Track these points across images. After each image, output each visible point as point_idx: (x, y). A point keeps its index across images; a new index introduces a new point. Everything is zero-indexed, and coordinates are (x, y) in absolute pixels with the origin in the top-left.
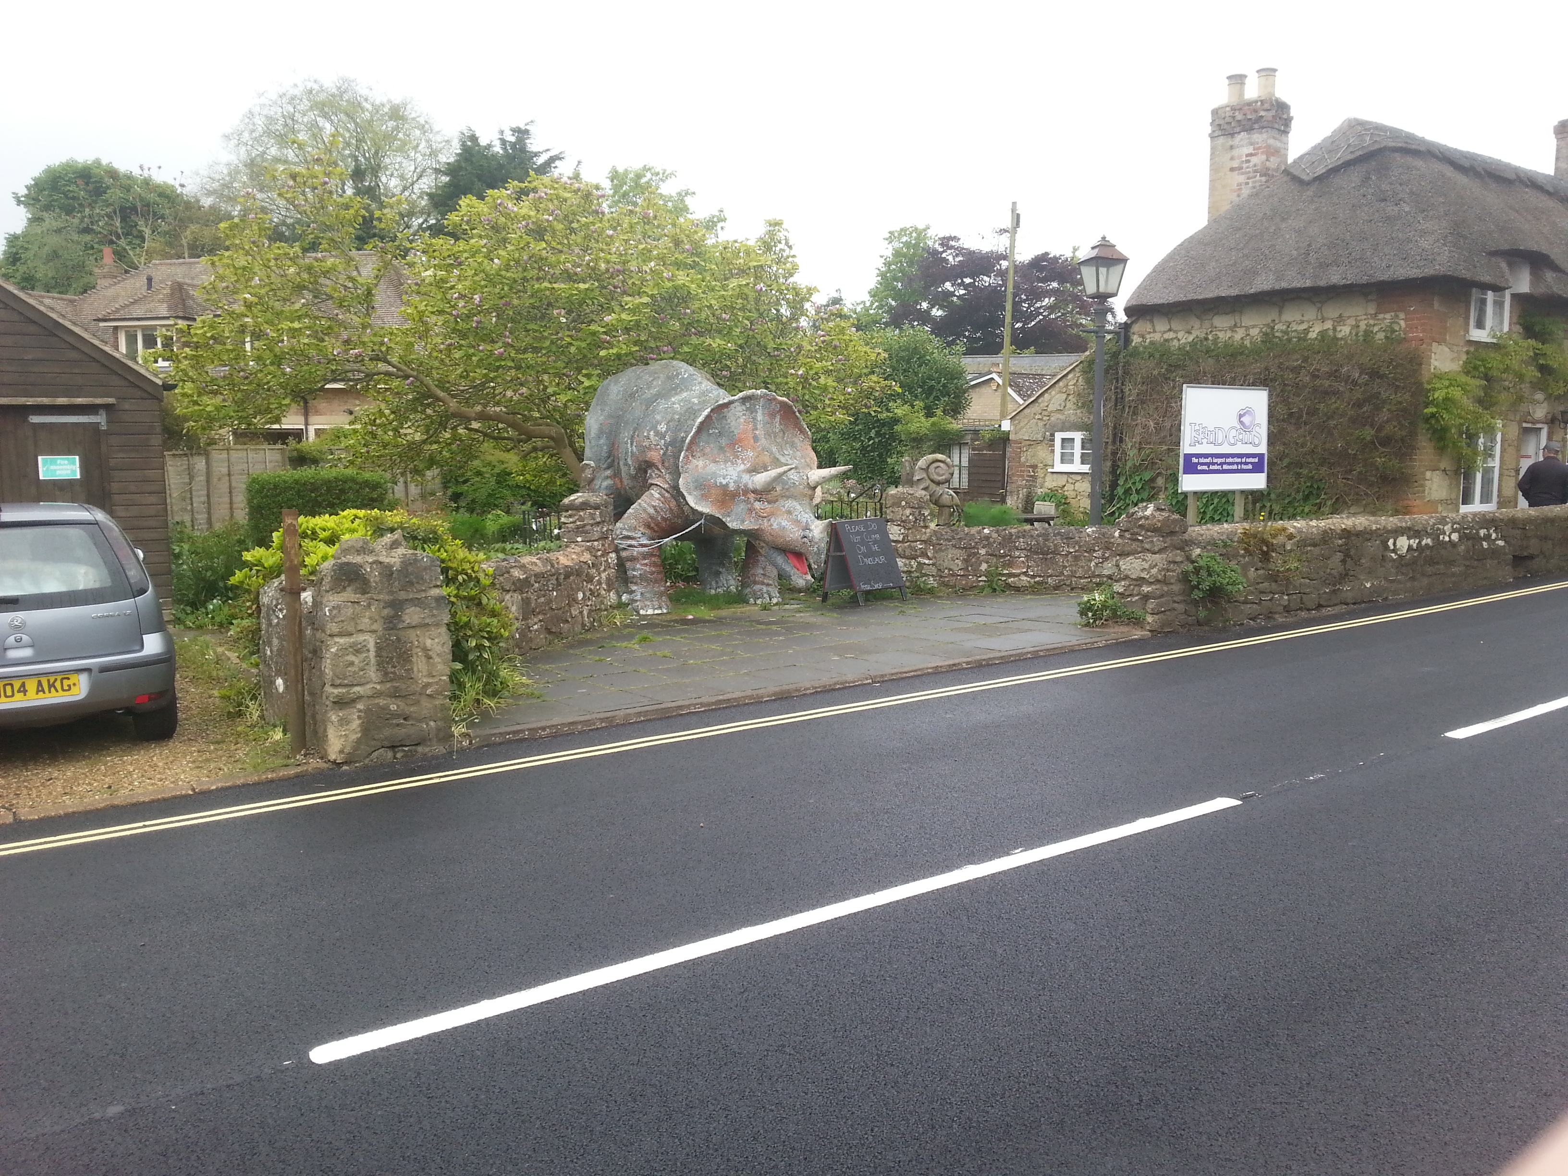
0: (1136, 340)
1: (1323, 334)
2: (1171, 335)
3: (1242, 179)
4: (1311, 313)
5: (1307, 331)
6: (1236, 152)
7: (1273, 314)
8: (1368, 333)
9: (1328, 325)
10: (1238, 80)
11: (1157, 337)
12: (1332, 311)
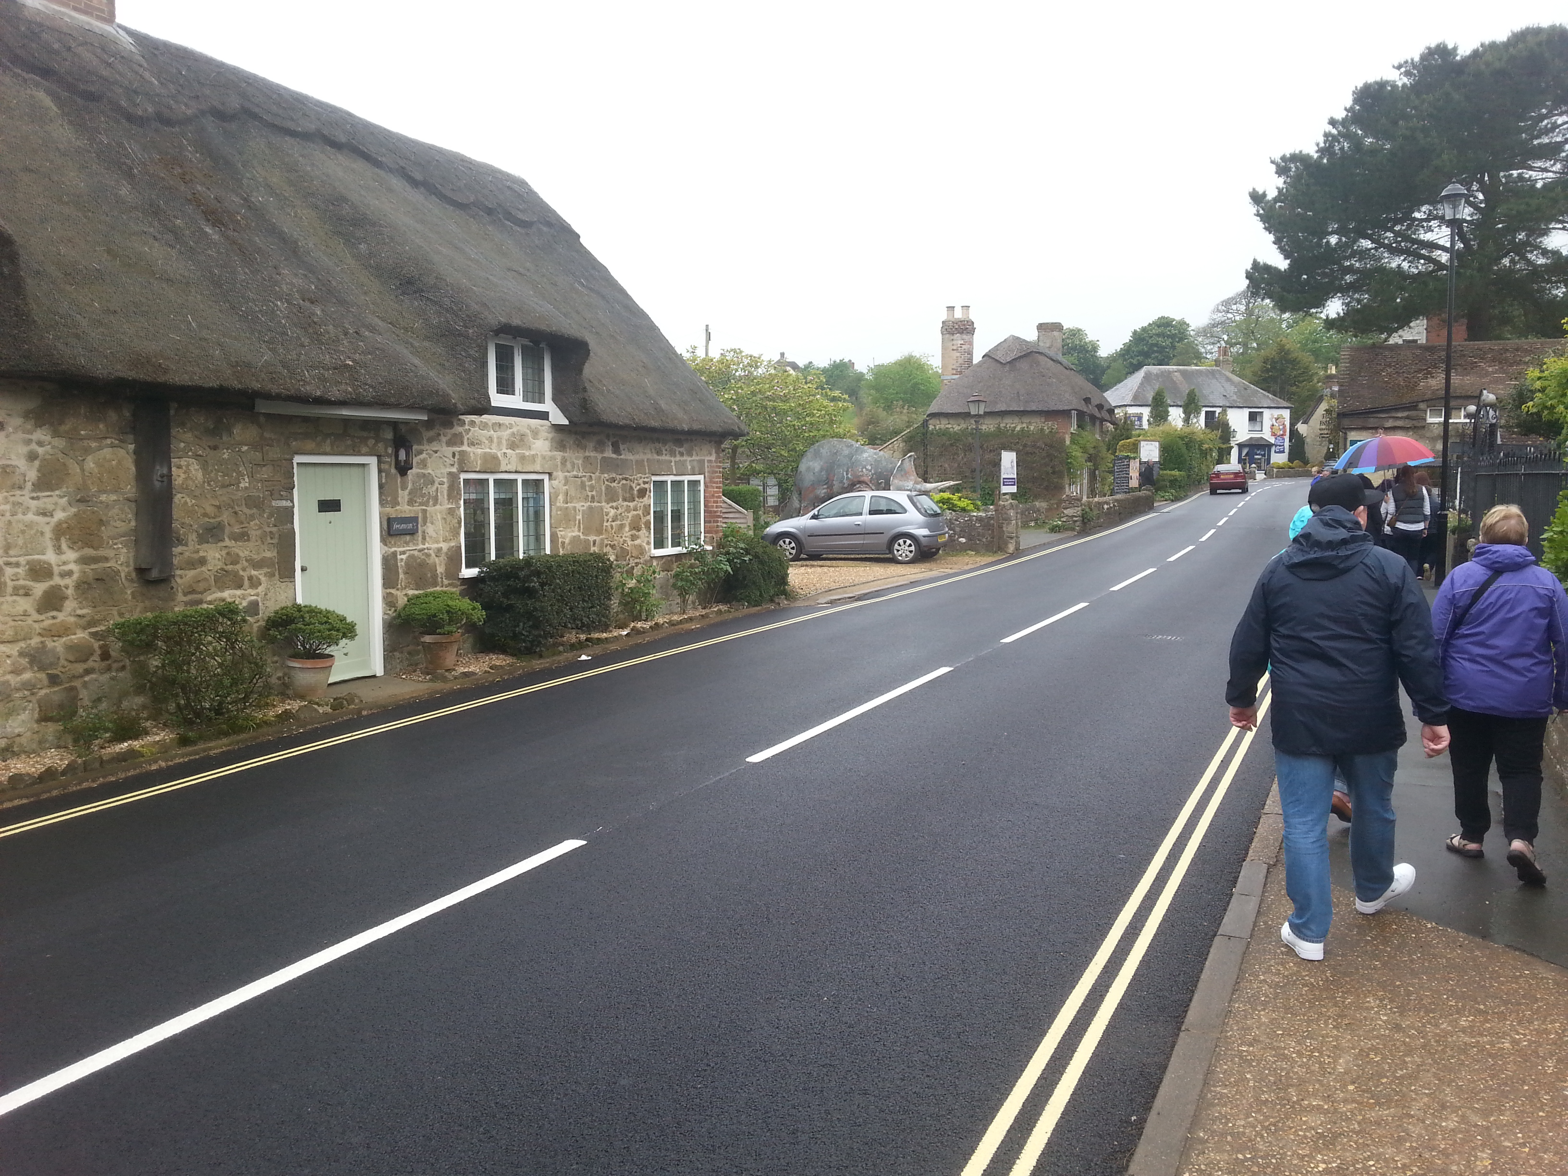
0: (931, 427)
1: (1022, 429)
2: (950, 426)
3: (958, 354)
4: (1016, 420)
5: (1015, 428)
6: (954, 342)
7: (999, 420)
8: (1042, 430)
9: (1025, 425)
10: (951, 308)
11: (942, 426)
12: (1026, 420)
